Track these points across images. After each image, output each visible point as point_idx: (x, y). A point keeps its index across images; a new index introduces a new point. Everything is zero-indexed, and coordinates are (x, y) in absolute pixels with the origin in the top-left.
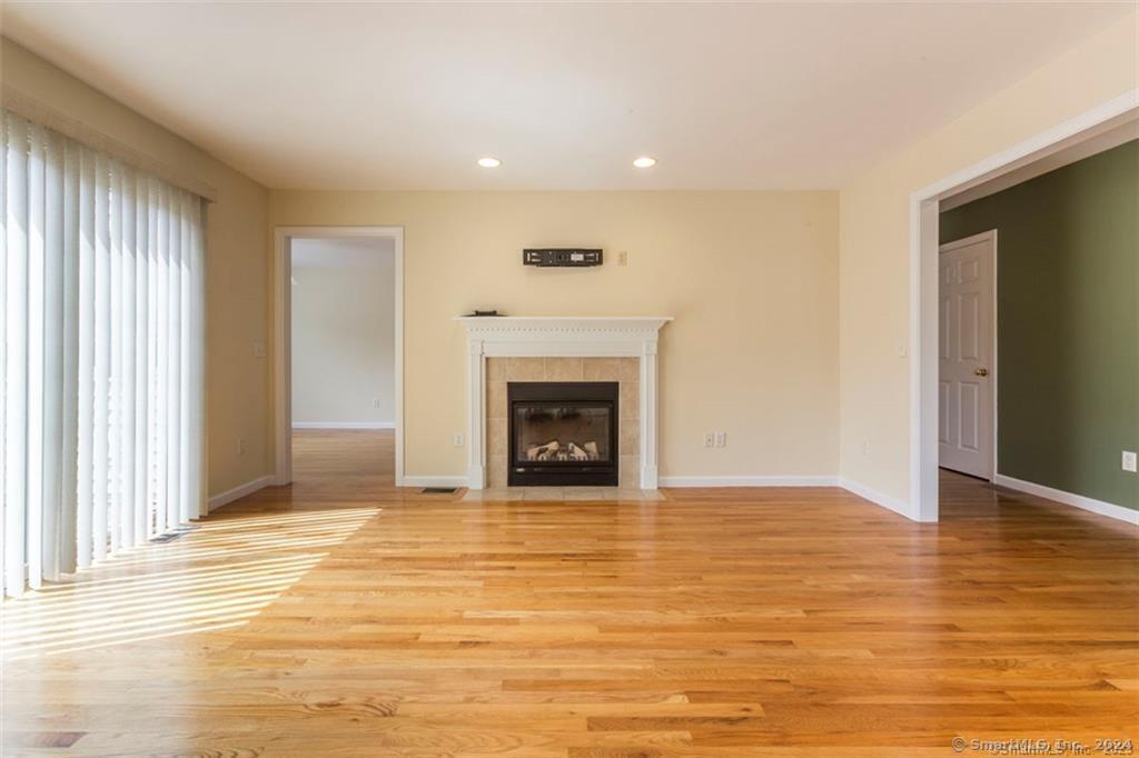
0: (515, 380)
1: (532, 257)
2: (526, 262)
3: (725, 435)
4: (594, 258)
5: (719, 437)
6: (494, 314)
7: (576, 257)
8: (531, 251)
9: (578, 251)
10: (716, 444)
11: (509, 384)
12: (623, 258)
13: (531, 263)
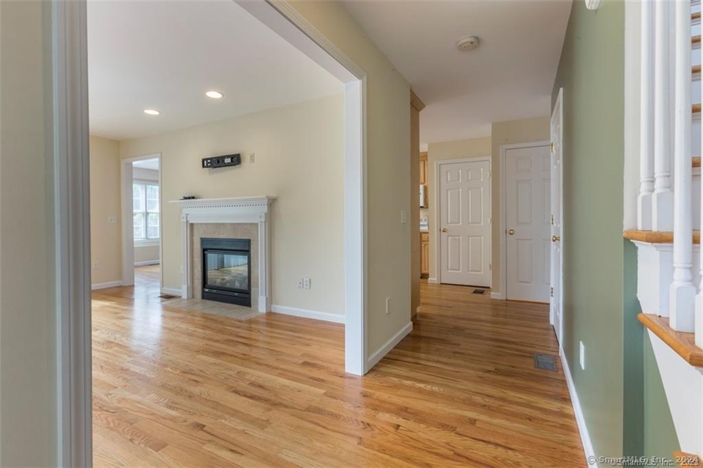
0: (204, 236)
1: (207, 163)
2: (203, 166)
3: (310, 280)
4: (236, 160)
5: (307, 282)
6: (193, 198)
7: (228, 161)
8: (207, 159)
9: (228, 156)
10: (305, 287)
11: (201, 238)
12: (252, 157)
13: (207, 167)
